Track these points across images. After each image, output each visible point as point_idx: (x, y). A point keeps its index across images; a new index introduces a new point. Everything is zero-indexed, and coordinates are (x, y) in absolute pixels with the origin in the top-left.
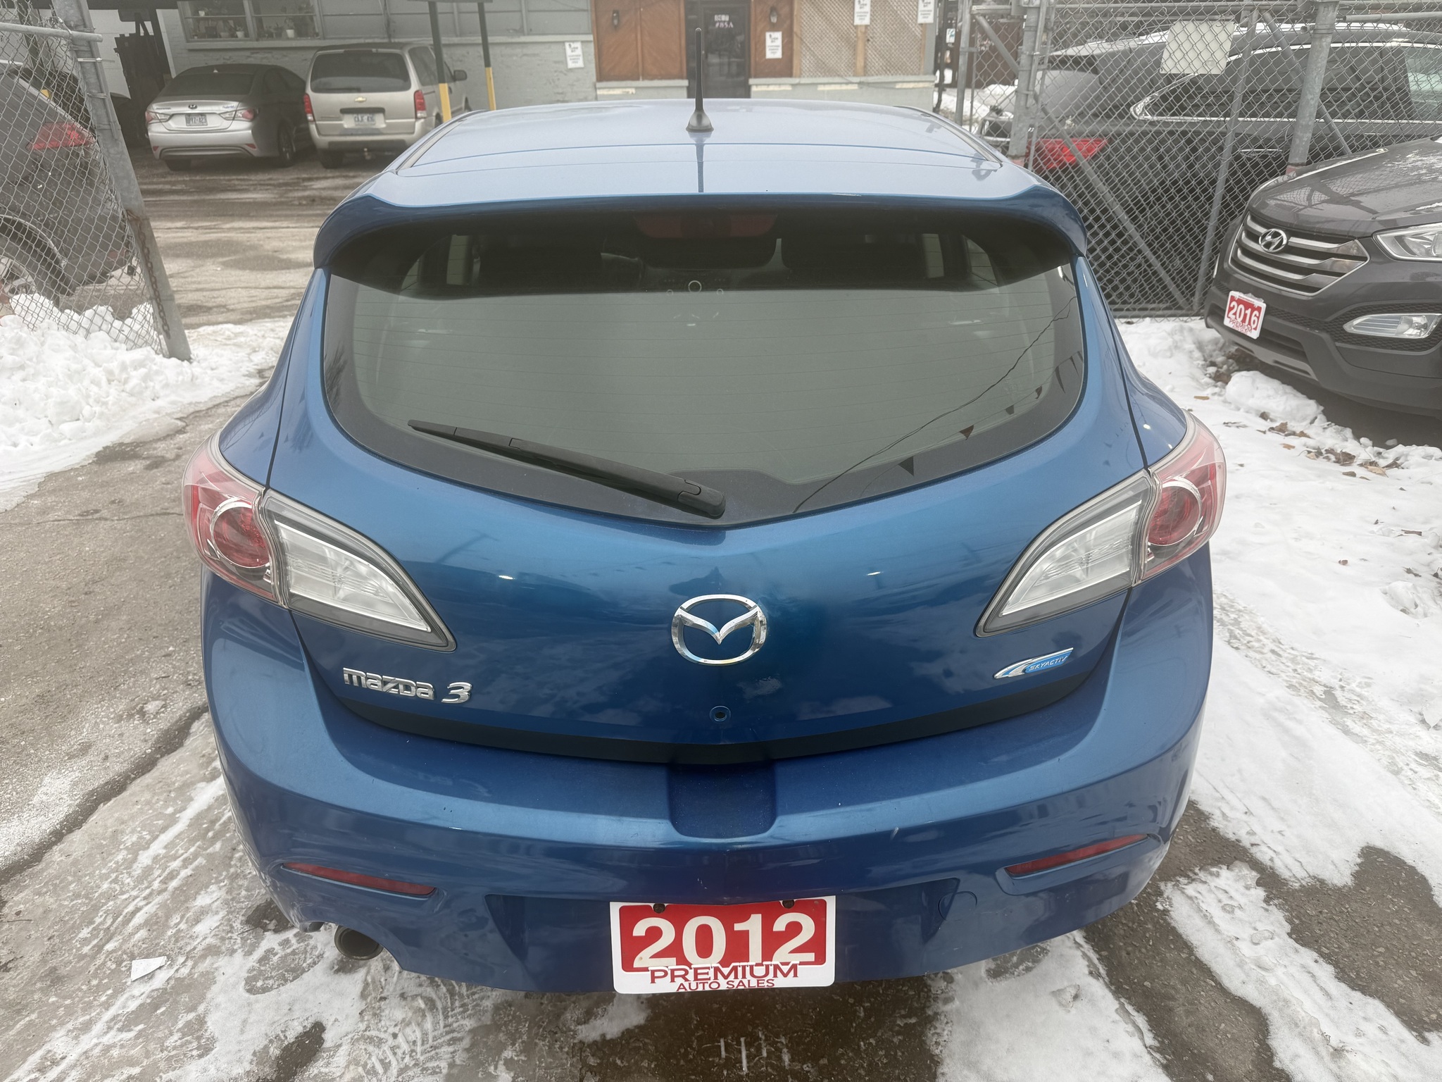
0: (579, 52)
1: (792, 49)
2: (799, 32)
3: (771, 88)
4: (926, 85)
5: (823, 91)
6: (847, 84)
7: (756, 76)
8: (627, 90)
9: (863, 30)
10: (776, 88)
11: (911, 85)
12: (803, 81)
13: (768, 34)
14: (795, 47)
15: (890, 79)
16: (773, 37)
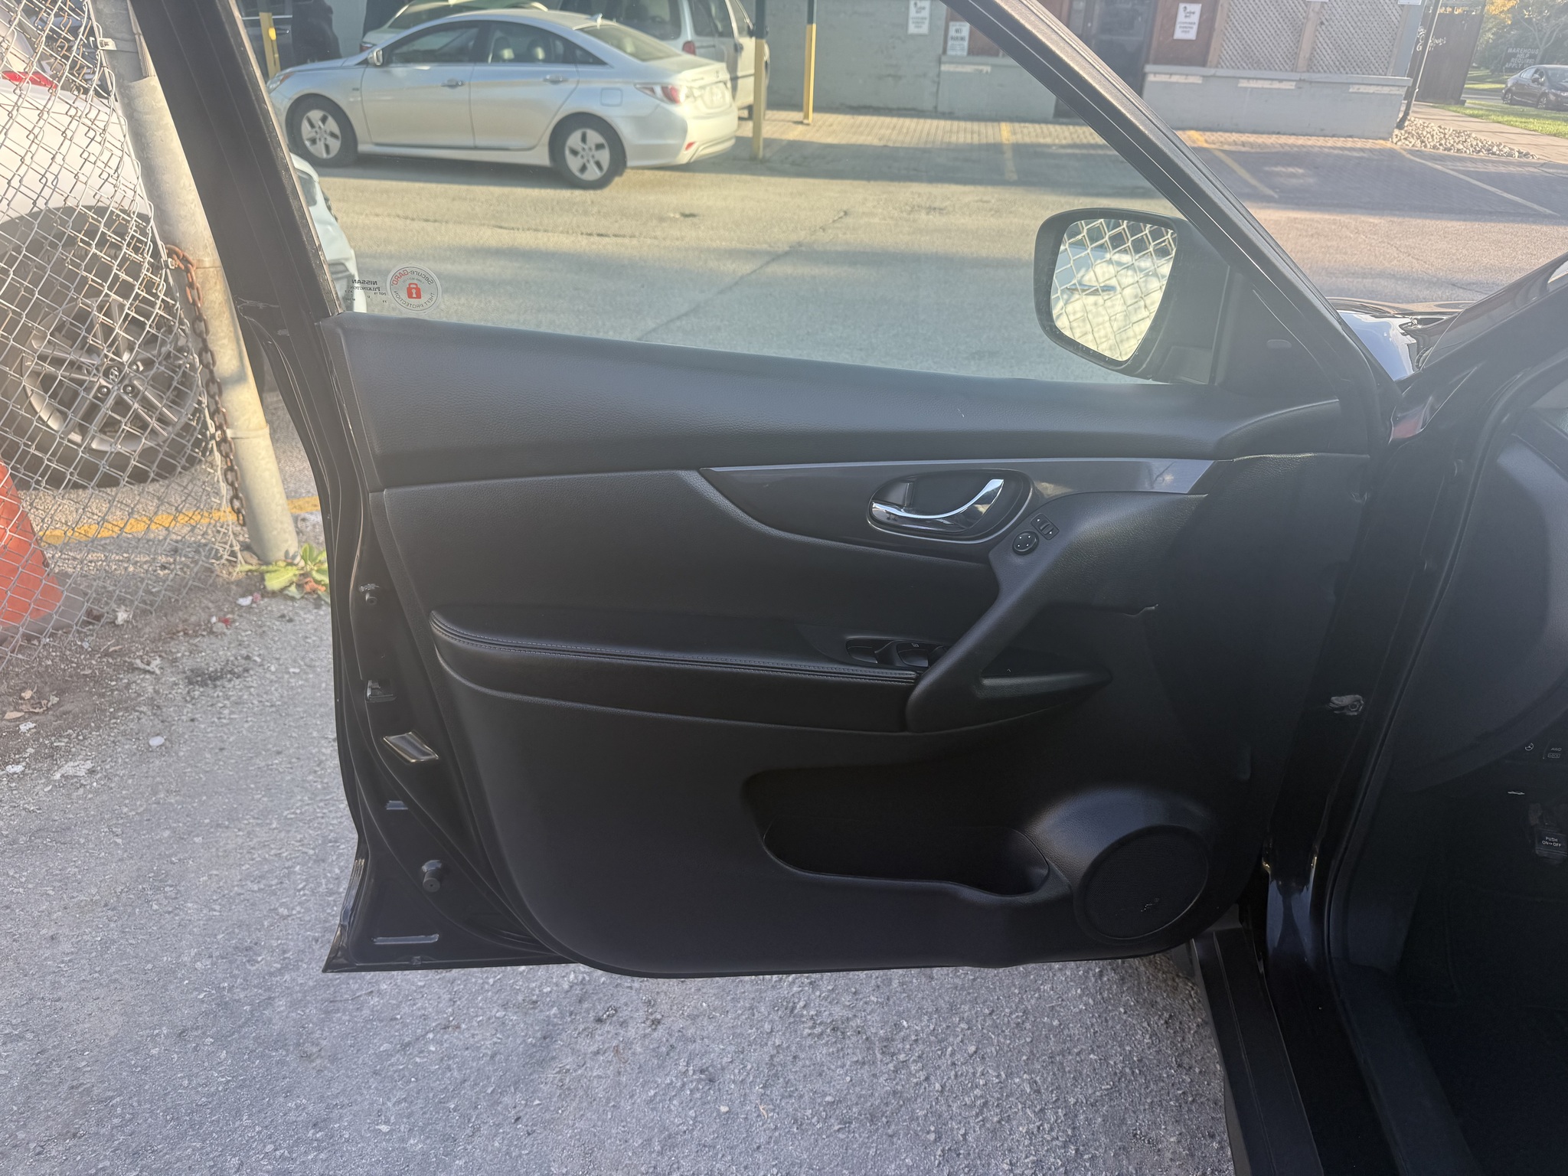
0: (926, 13)
1: (1211, 29)
2: (1225, 7)
3: (1175, 79)
4: (1394, 91)
5: (1246, 89)
6: (1281, 81)
7: (1156, 62)
8: (980, 67)
9: (1318, 10)
10: (1181, 79)
11: (1372, 89)
12: (1220, 72)
13: (1182, 6)
14: (1217, 25)
15: (1343, 78)
16: (1188, 10)
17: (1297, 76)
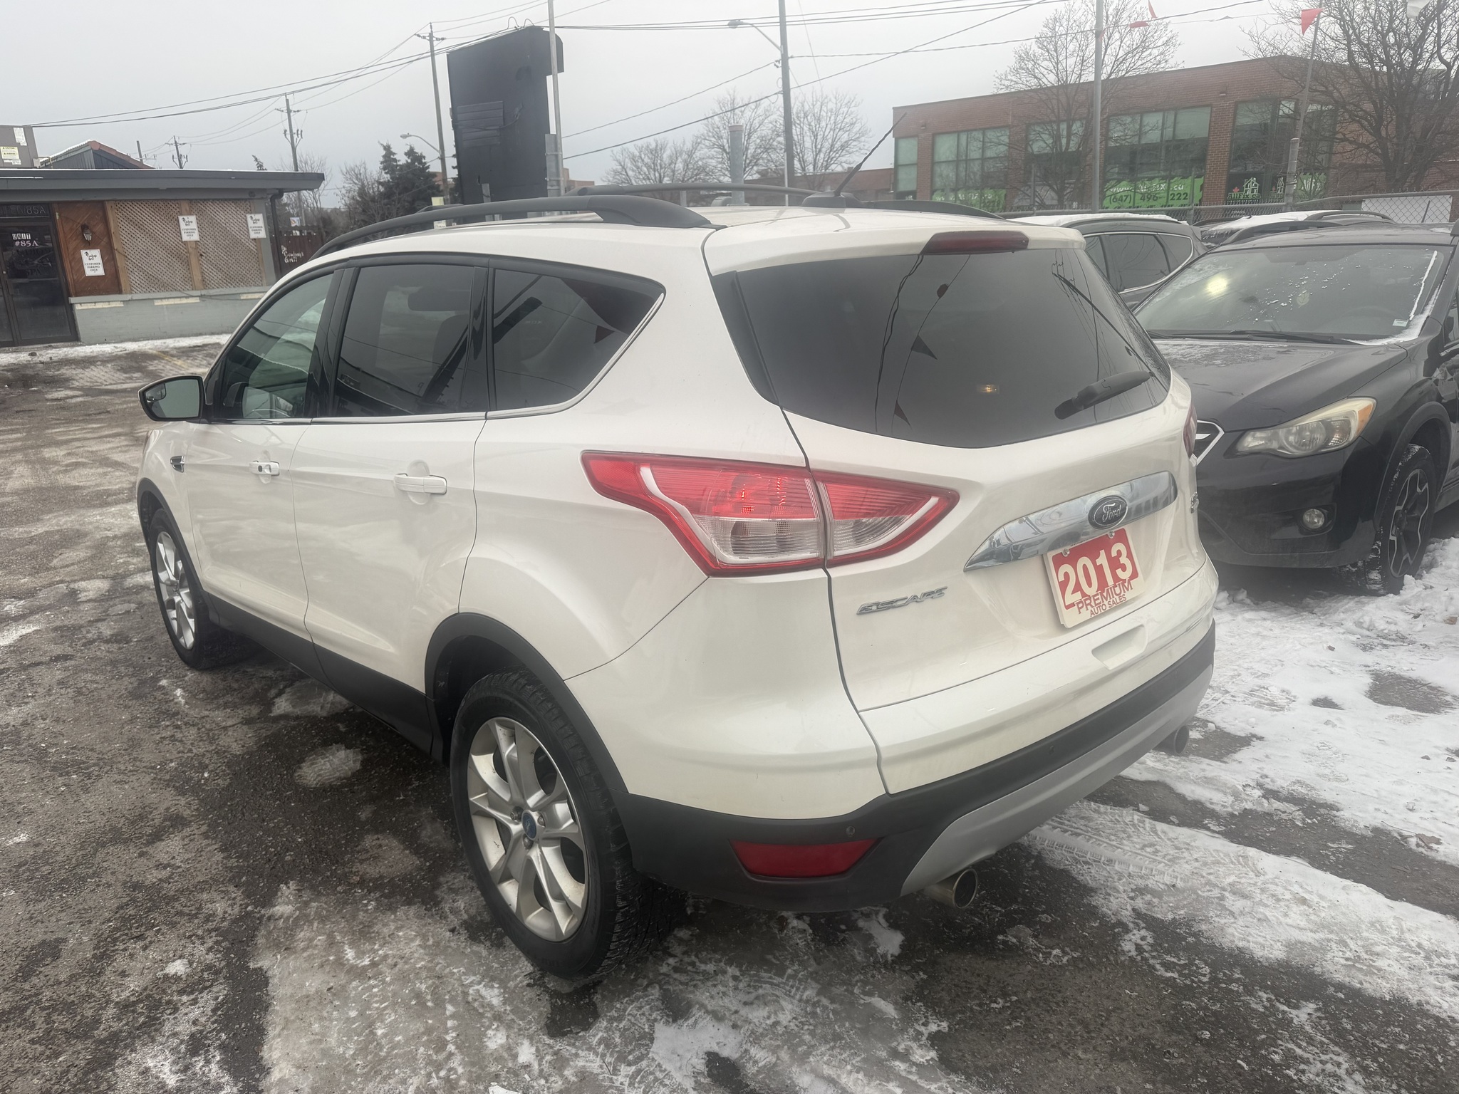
1: (115, 266)
2: (120, 250)
3: (99, 306)
5: (162, 306)
6: (186, 297)
7: (77, 295)
9: (194, 246)
10: (106, 305)
12: (136, 297)
13: (83, 252)
14: (119, 264)
15: (233, 291)
16: (90, 254)
17: (198, 293)
